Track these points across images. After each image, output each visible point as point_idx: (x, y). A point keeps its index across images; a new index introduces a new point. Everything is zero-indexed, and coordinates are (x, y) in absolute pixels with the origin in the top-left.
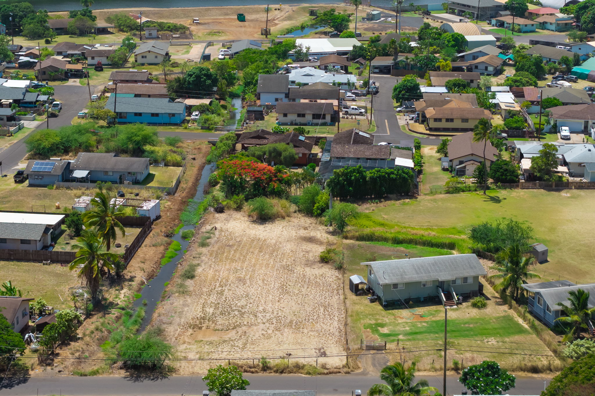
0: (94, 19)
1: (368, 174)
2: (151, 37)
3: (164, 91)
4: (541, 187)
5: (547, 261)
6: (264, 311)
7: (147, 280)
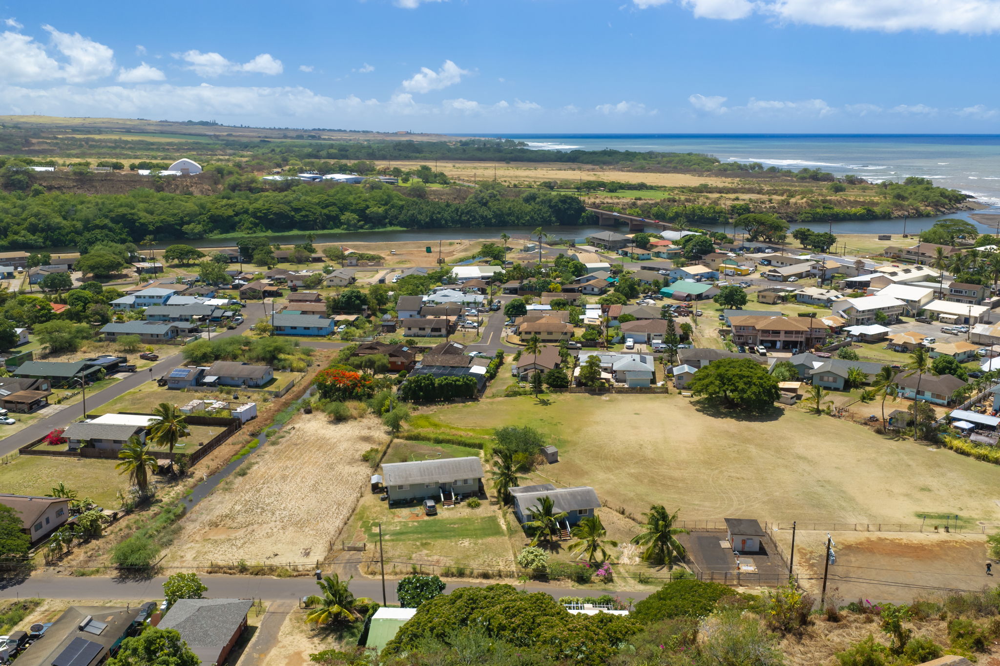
0: (313, 251)
1: (437, 381)
2: (351, 265)
3: (324, 309)
4: (586, 391)
5: (557, 461)
6: (284, 509)
7: (208, 476)
